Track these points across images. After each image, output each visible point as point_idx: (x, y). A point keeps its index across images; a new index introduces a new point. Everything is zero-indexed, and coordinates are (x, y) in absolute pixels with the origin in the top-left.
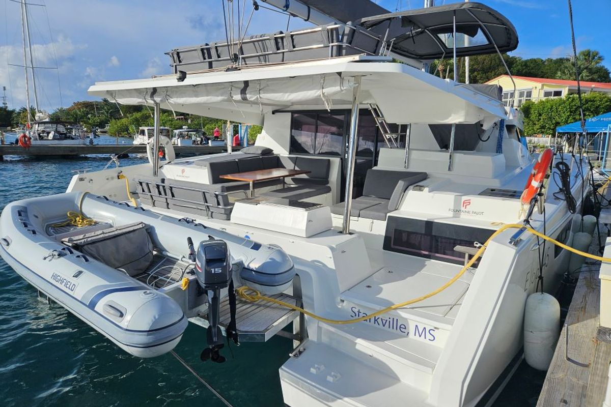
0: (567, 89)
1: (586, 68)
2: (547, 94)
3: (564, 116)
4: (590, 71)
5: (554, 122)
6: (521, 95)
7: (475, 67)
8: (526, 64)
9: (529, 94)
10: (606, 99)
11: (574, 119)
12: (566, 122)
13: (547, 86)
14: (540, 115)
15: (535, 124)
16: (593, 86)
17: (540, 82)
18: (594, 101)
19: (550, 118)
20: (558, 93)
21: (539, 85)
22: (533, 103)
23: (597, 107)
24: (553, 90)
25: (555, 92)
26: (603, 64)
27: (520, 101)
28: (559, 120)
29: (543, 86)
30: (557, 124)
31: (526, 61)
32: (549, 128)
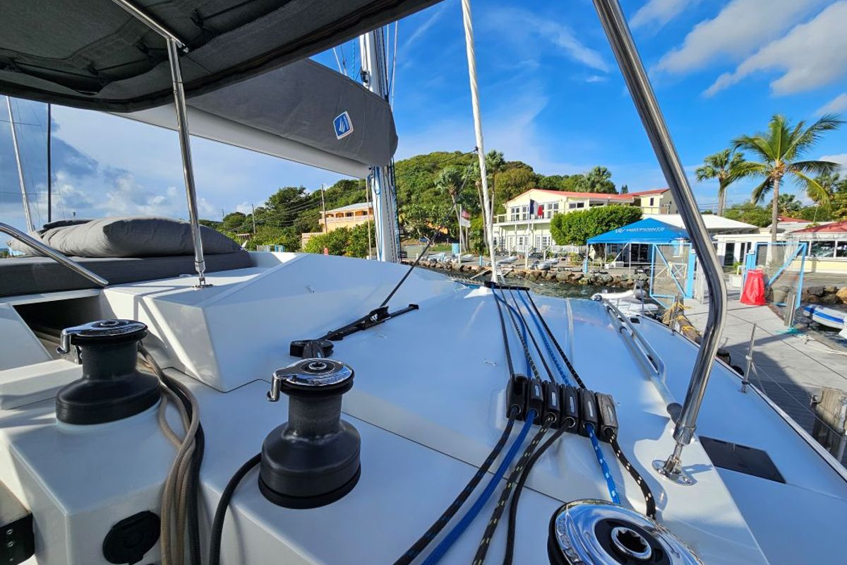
0: (588, 201)
1: (598, 182)
2: (572, 206)
3: (592, 228)
4: (602, 185)
5: (583, 233)
6: (550, 207)
7: (509, 182)
8: (550, 180)
9: (556, 206)
10: (628, 210)
11: (602, 229)
12: (595, 234)
13: (572, 198)
14: (570, 227)
15: (565, 235)
16: (609, 198)
17: (565, 195)
18: (616, 213)
19: (580, 230)
20: (581, 205)
21: (564, 198)
22: (562, 216)
23: (621, 218)
24: (576, 202)
25: (578, 204)
26: (612, 180)
27: (550, 212)
28: (588, 231)
29: (568, 198)
30: (586, 235)
31: (550, 178)
32: (580, 240)
